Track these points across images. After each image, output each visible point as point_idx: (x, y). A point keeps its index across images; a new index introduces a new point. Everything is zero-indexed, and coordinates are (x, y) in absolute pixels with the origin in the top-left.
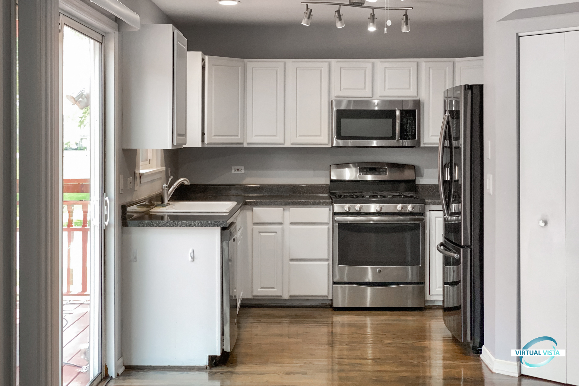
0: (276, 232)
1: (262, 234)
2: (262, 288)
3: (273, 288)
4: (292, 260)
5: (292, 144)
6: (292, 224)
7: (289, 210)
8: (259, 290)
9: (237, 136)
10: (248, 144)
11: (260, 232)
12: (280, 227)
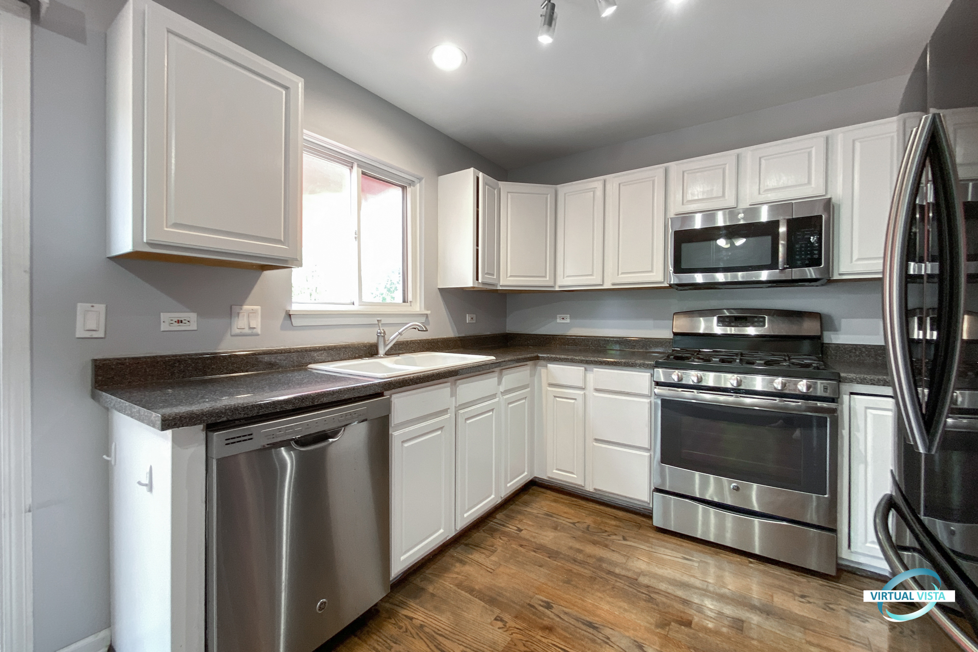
0: (575, 399)
1: (558, 399)
2: (558, 469)
3: (572, 473)
4: (597, 440)
5: (613, 284)
6: (597, 390)
7: (593, 371)
8: (555, 471)
9: (545, 277)
10: (560, 287)
11: (555, 397)
12: (582, 392)
